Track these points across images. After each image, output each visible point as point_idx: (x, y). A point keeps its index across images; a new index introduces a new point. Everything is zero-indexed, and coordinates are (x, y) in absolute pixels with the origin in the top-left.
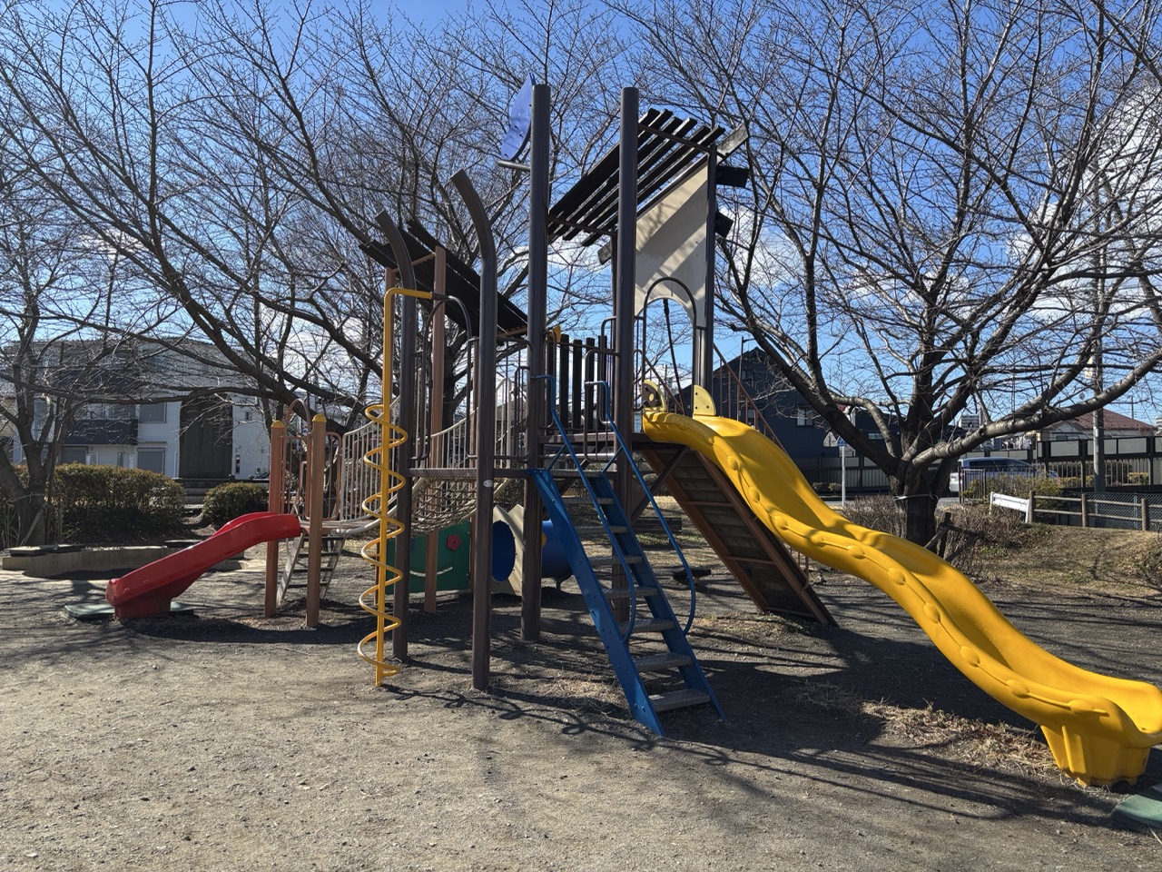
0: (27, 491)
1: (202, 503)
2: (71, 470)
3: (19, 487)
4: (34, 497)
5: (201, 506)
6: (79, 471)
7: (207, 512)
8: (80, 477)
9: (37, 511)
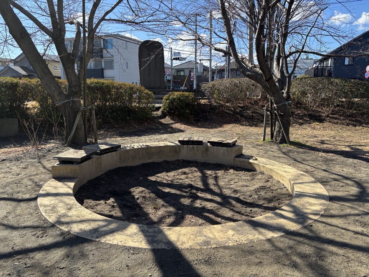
0: (68, 97)
1: (161, 103)
2: (92, 83)
3: (61, 93)
4: (73, 102)
5: (161, 105)
6: (96, 84)
7: (164, 109)
8: (96, 87)
9: (77, 112)
